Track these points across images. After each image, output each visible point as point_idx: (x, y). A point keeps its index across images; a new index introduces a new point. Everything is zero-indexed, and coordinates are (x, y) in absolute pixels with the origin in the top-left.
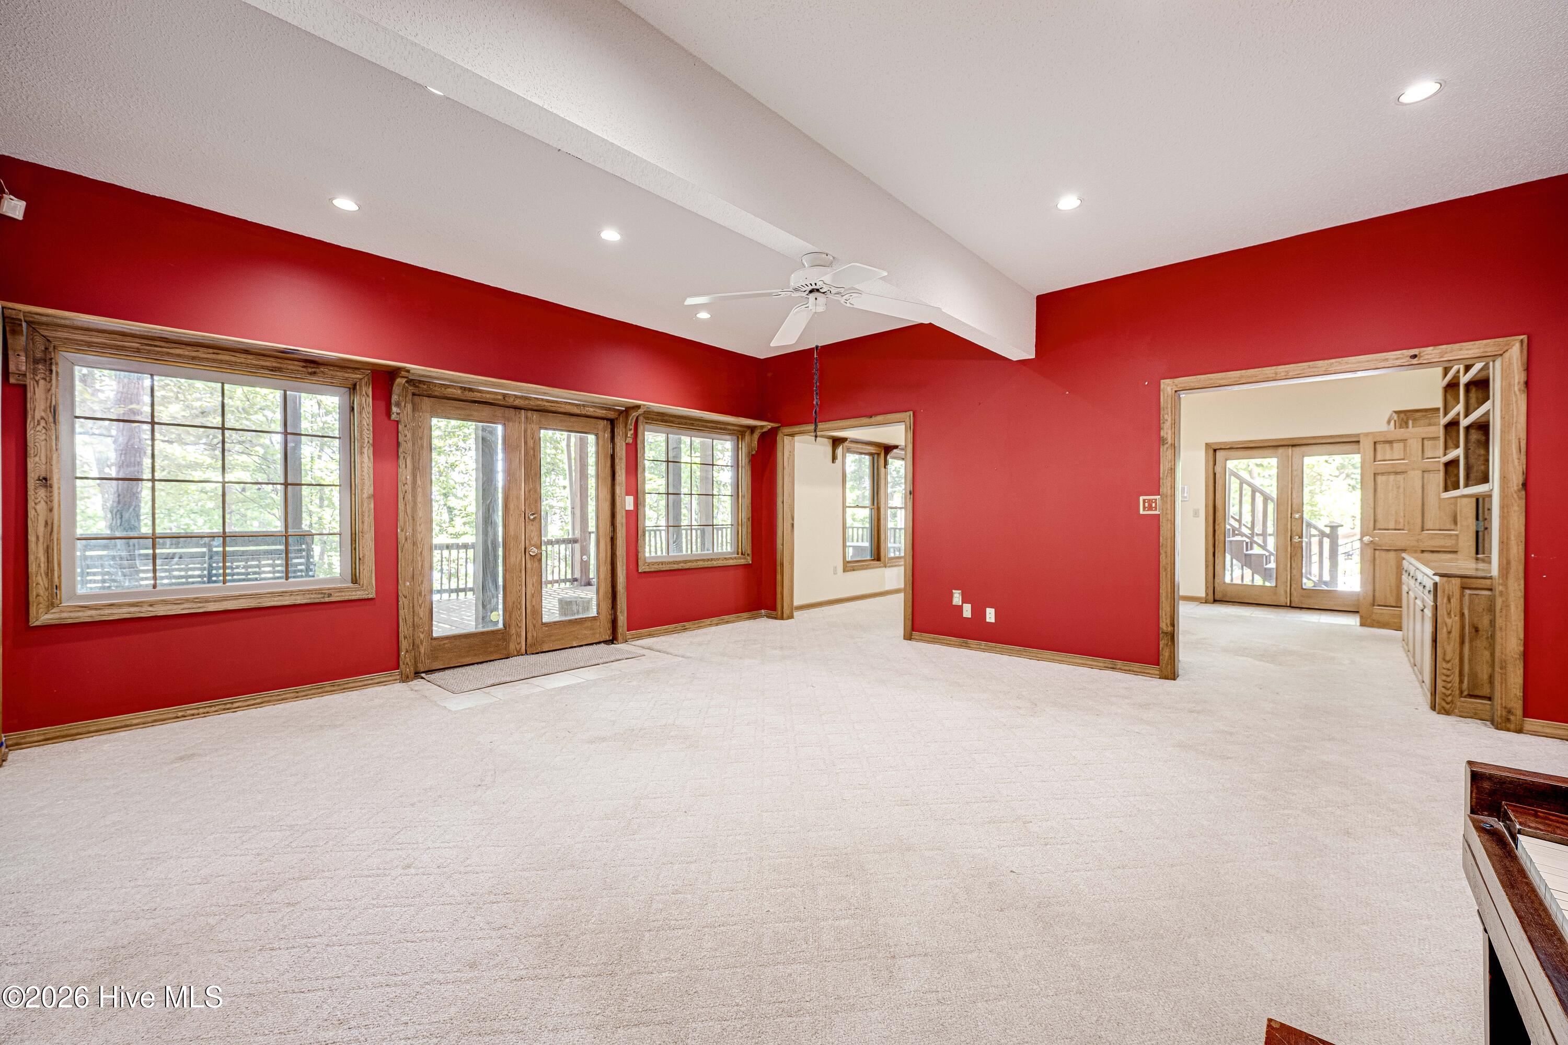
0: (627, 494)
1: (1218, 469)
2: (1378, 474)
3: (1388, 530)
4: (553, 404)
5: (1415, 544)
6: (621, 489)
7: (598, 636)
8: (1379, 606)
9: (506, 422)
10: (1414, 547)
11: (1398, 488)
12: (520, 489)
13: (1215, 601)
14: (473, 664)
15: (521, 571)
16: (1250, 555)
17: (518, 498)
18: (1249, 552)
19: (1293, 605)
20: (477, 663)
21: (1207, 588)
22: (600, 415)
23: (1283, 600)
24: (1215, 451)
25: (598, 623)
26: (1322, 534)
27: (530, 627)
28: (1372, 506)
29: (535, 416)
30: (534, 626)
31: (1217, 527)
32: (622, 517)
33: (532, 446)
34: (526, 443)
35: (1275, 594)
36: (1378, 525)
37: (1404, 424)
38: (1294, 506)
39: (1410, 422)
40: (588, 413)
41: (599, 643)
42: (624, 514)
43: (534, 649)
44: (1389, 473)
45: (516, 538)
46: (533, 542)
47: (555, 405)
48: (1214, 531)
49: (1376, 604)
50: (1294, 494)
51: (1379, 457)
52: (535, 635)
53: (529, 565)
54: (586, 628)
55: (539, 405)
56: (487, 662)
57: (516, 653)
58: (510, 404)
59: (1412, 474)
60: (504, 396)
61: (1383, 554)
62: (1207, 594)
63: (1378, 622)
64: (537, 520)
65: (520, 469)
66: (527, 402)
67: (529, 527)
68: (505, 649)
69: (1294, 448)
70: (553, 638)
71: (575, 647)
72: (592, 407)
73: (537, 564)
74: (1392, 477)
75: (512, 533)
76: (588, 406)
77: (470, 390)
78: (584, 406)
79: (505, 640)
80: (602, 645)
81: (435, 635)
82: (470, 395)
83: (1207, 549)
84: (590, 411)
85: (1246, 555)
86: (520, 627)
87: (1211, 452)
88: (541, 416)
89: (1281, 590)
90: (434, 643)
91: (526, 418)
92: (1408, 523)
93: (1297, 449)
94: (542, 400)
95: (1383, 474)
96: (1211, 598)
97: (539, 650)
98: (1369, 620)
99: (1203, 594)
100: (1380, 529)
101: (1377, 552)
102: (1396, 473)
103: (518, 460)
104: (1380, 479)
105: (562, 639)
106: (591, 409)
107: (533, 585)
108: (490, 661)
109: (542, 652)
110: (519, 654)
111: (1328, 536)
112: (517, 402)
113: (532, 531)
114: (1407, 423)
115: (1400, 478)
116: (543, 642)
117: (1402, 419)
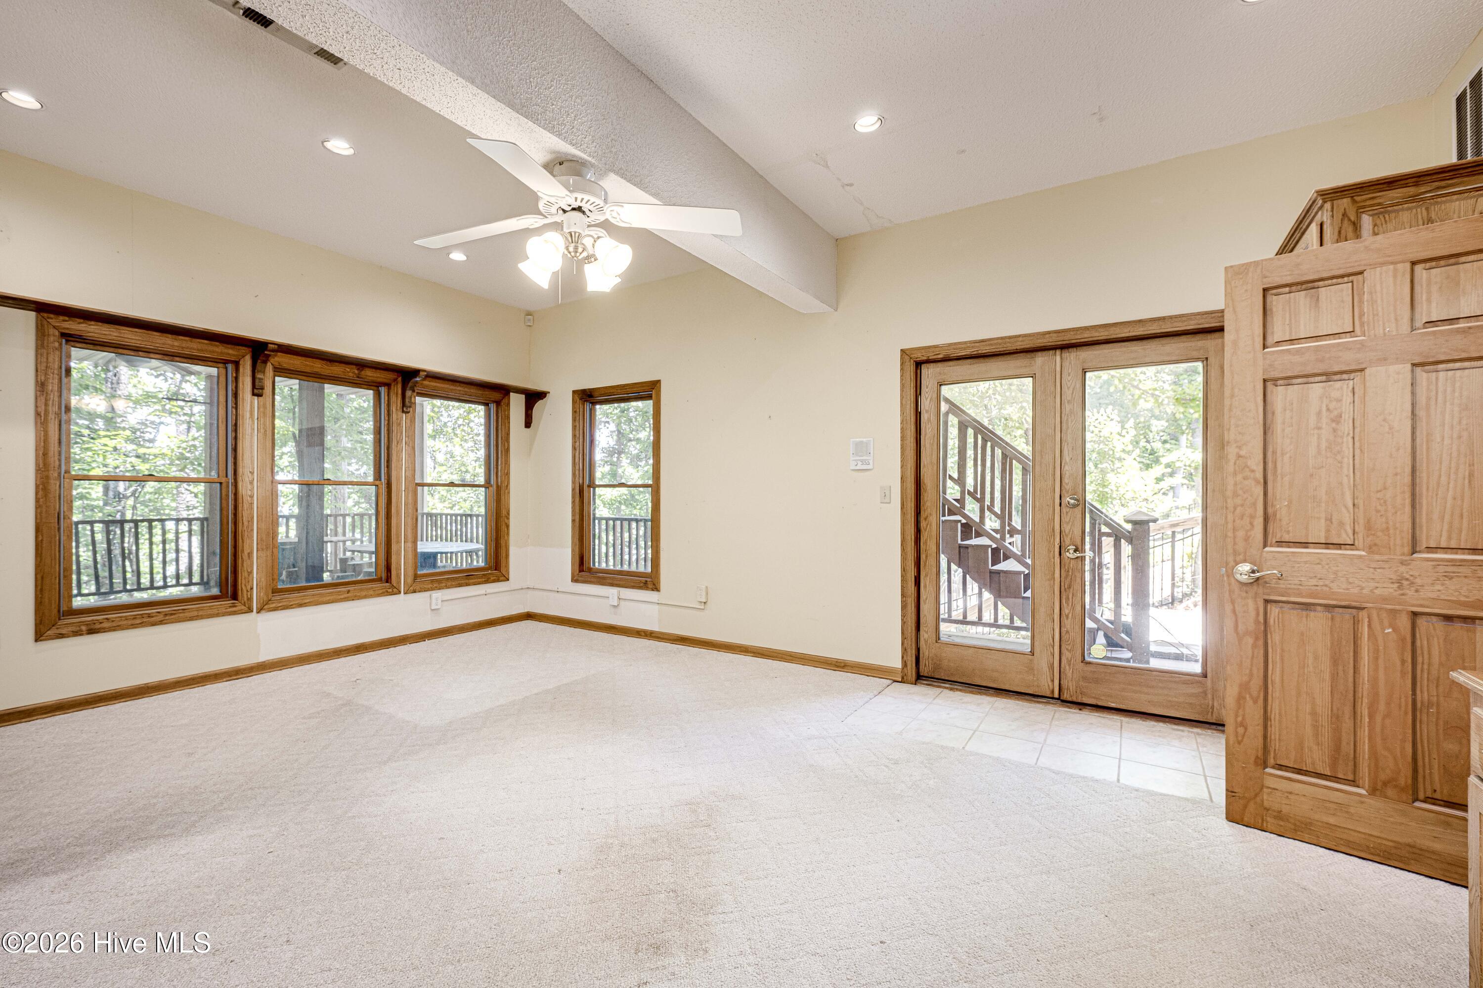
1: (926, 403)
2: (1275, 380)
3: (1305, 545)
5: (1390, 590)
8: (1280, 767)
10: (1385, 599)
11: (1337, 420)
13: (919, 678)
16: (998, 572)
18: (996, 567)
19: (1066, 696)
21: (904, 650)
23: (1045, 685)
24: (919, 364)
26: (1118, 536)
28: (1259, 475)
31: (923, 524)
35: (1031, 669)
36: (1277, 533)
37: (1348, 229)
38: (1066, 480)
39: (1366, 221)
44: (1307, 377)
48: (918, 531)
49: (1271, 761)
50: (1065, 452)
51: (1278, 331)
59: (1376, 375)
61: (1293, 617)
62: (905, 664)
63: (1279, 816)
69: (1066, 354)
74: (1316, 389)
83: (904, 570)
85: (992, 572)
87: (910, 368)
89: (1042, 662)
92: (1369, 527)
93: (1072, 356)
95: (1288, 380)
96: (911, 672)
98: (1252, 807)
99: (898, 664)
100: (1280, 543)
101: (1274, 610)
102: (1328, 376)
104: (1280, 395)
111: (1130, 541)
114: (1356, 227)
115: (1341, 389)
117: (1344, 215)
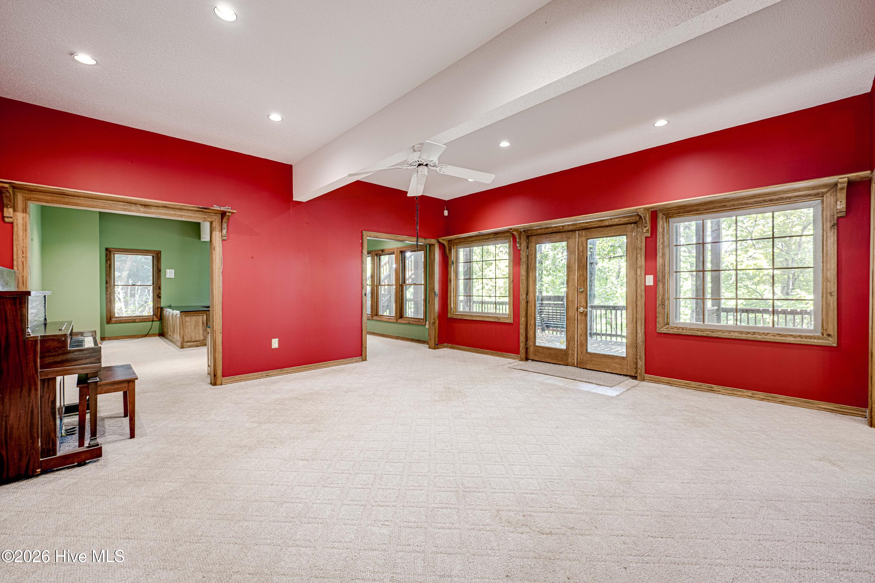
0: (646, 274)
4: (590, 224)
6: (641, 271)
7: (625, 370)
9: (567, 239)
12: (575, 275)
14: (551, 363)
15: (575, 320)
17: (574, 279)
20: (553, 363)
22: (624, 222)
25: (626, 362)
27: (579, 353)
29: (584, 233)
30: (582, 353)
32: (642, 291)
33: (582, 250)
34: (578, 249)
40: (615, 223)
41: (627, 376)
42: (643, 288)
43: (581, 365)
45: (573, 302)
46: (582, 305)
47: (591, 224)
52: (582, 358)
53: (579, 318)
54: (615, 363)
55: (582, 227)
56: (557, 364)
57: (571, 364)
58: (566, 230)
60: (563, 226)
64: (585, 292)
65: (575, 263)
66: (575, 227)
67: (580, 296)
68: (566, 360)
70: (593, 362)
71: (608, 372)
72: (616, 218)
73: (584, 317)
75: (570, 299)
76: (614, 219)
77: (547, 228)
78: (611, 219)
79: (566, 355)
80: (628, 378)
81: (537, 344)
82: (547, 231)
84: (616, 221)
86: (574, 351)
88: (587, 232)
90: (536, 348)
91: (579, 235)
94: (583, 223)
97: (584, 367)
103: (574, 259)
105: (599, 365)
106: (617, 220)
107: (581, 329)
108: (559, 364)
109: (586, 369)
110: (573, 365)
112: (570, 228)
113: (581, 298)
116: (587, 363)
